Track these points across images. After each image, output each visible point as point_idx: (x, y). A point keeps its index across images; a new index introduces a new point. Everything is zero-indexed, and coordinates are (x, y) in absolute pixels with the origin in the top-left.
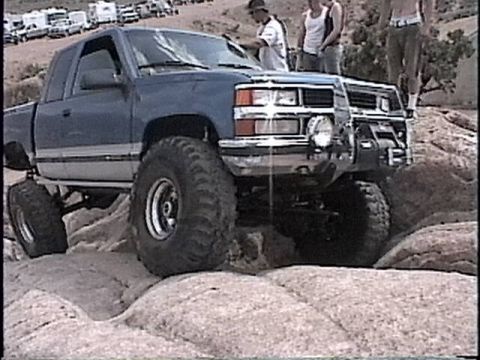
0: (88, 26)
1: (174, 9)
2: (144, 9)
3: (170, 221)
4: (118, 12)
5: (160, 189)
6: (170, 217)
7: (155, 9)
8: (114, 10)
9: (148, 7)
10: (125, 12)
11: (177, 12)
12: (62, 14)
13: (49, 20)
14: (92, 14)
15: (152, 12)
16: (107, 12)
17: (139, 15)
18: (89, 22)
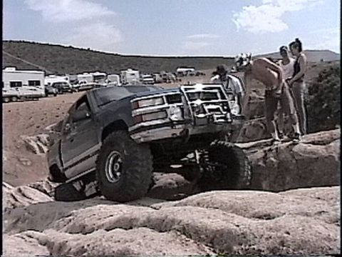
0: (120, 85)
1: (178, 78)
2: (158, 77)
3: (118, 174)
4: (141, 77)
5: (112, 159)
6: (118, 171)
7: (165, 77)
8: (138, 76)
9: (161, 76)
10: (145, 78)
11: (180, 80)
12: (103, 76)
13: (94, 79)
14: (123, 77)
15: (164, 79)
16: (133, 76)
17: (155, 80)
18: (121, 82)
